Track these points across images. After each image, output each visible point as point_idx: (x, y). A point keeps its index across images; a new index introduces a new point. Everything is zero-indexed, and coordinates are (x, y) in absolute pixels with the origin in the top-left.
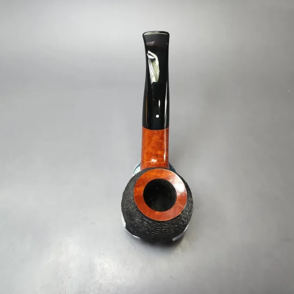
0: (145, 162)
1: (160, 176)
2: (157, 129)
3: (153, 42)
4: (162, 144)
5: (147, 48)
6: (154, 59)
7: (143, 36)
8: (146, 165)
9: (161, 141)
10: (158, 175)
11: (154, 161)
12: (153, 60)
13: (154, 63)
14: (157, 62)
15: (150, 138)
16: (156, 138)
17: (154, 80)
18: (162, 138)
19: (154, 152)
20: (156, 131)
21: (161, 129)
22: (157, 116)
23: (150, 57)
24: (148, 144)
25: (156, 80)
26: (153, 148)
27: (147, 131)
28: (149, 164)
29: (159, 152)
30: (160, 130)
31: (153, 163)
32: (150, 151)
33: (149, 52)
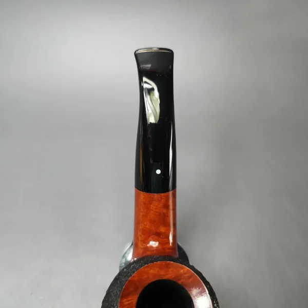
0: (140, 245)
1: (164, 275)
2: (158, 192)
3: (149, 66)
4: (166, 216)
5: (142, 73)
6: (153, 89)
7: (136, 55)
8: (141, 251)
9: (165, 211)
10: (162, 273)
11: (154, 244)
12: (150, 91)
13: (152, 94)
14: (156, 94)
15: (147, 206)
16: (156, 206)
17: (152, 119)
18: (166, 206)
19: (154, 229)
20: (156, 196)
21: (163, 192)
22: (158, 172)
23: (145, 86)
24: (143, 216)
25: (155, 119)
26: (152, 222)
27: (143, 195)
28: (147, 249)
29: (162, 230)
30: (162, 194)
31: (151, 247)
32: (147, 227)
33: (145, 79)
